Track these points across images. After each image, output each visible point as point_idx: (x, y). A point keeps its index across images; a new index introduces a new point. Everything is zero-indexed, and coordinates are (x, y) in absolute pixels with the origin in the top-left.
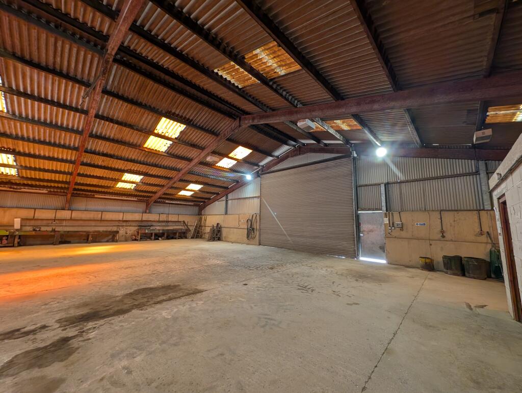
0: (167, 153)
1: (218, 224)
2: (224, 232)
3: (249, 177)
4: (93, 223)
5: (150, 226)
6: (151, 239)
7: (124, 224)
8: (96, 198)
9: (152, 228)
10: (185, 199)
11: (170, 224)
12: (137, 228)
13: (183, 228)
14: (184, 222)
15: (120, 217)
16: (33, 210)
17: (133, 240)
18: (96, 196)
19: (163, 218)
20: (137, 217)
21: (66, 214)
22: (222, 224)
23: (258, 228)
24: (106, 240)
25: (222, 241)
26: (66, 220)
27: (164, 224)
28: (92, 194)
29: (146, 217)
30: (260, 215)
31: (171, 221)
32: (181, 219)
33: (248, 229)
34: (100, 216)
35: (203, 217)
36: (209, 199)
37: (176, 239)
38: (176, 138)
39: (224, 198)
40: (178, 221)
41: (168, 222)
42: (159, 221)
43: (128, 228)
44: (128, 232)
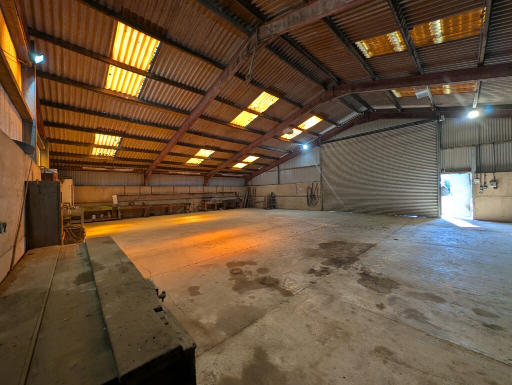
0: (247, 128)
1: (272, 193)
2: (279, 201)
3: (305, 147)
4: (168, 197)
5: (211, 198)
6: (214, 210)
7: (191, 197)
8: (170, 174)
9: (212, 199)
10: (238, 171)
11: (225, 195)
12: (201, 200)
13: (235, 198)
14: (236, 193)
15: (186, 190)
16: (123, 187)
17: (200, 211)
18: (170, 172)
19: (219, 189)
20: (200, 189)
21: (146, 190)
22: (276, 193)
23: (319, 194)
24: (179, 211)
25: (277, 208)
26: (148, 195)
27: (220, 195)
28: (167, 170)
29: (207, 189)
30: (321, 183)
31: (225, 193)
32: (234, 190)
33: (307, 196)
34: (172, 190)
35: (252, 188)
36: (257, 170)
37: (232, 208)
38: (263, 113)
39: (276, 168)
40: (231, 193)
41: (223, 193)
42: (217, 193)
43: (194, 200)
44: (195, 204)
